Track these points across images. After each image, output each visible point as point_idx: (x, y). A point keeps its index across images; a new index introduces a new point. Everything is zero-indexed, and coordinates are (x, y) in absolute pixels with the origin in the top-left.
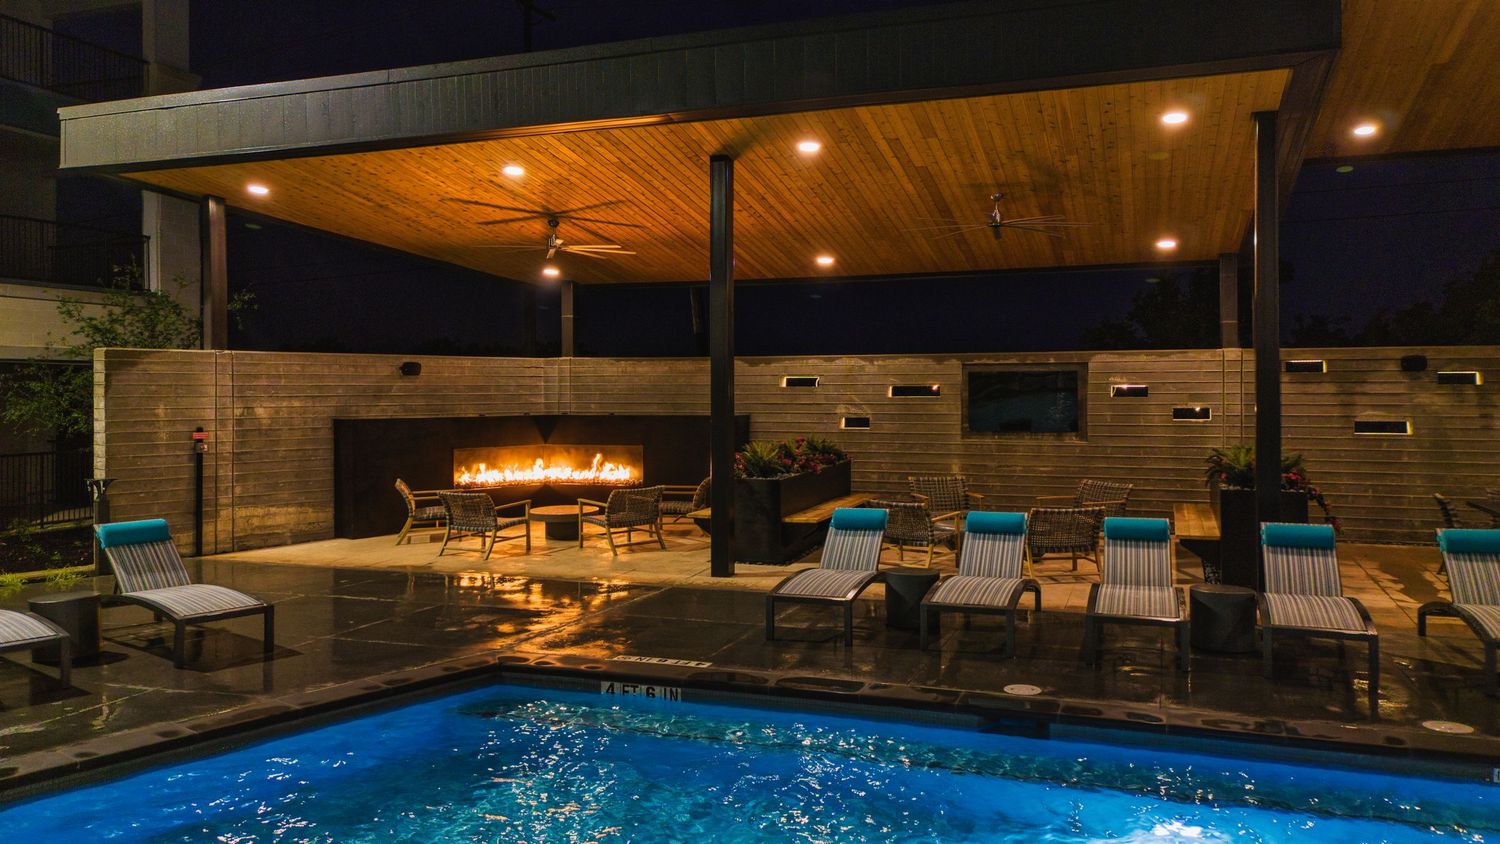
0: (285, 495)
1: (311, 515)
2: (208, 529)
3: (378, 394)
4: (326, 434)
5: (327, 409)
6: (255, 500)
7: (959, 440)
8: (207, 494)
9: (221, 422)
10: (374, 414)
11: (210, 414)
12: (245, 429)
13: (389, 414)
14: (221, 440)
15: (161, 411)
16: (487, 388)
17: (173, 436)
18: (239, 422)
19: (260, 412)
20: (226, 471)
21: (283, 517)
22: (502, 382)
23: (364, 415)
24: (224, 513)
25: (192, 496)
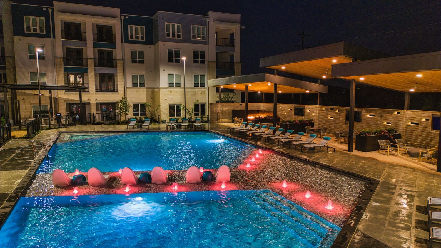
0: (227, 118)
1: (230, 120)
2: (219, 121)
3: (237, 107)
4: (231, 112)
5: (231, 109)
6: (224, 118)
7: (294, 116)
8: (219, 117)
9: (220, 110)
10: (237, 110)
11: (219, 109)
12: (222, 111)
13: (239, 110)
14: (220, 112)
15: (214, 109)
16: (252, 107)
17: (216, 111)
18: (222, 110)
19: (224, 109)
20: (221, 115)
21: (226, 120)
22: (254, 106)
23: (236, 110)
24: (221, 119)
25: (217, 118)
